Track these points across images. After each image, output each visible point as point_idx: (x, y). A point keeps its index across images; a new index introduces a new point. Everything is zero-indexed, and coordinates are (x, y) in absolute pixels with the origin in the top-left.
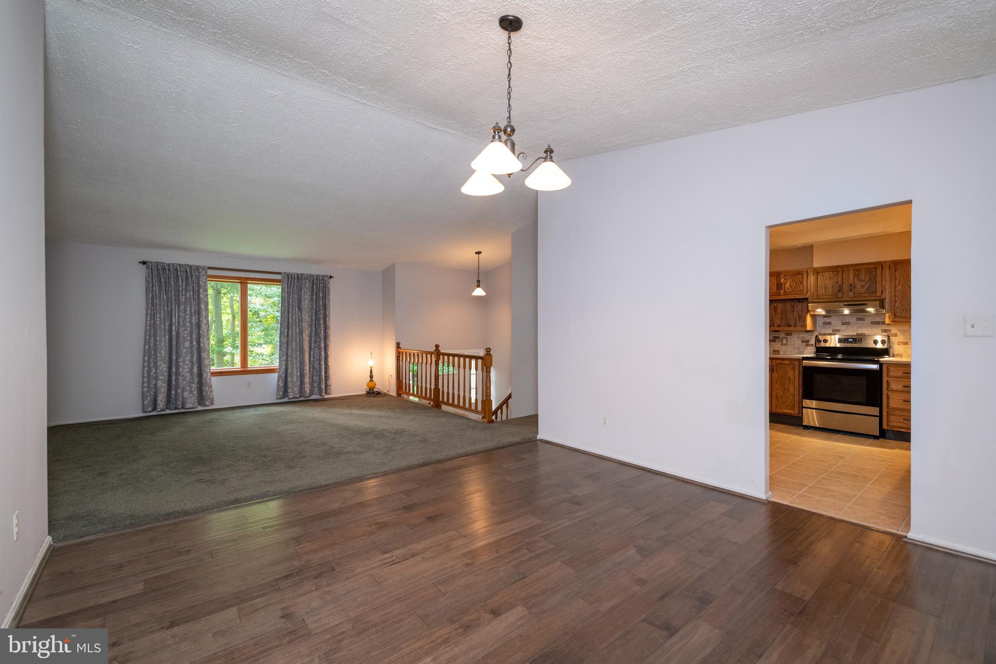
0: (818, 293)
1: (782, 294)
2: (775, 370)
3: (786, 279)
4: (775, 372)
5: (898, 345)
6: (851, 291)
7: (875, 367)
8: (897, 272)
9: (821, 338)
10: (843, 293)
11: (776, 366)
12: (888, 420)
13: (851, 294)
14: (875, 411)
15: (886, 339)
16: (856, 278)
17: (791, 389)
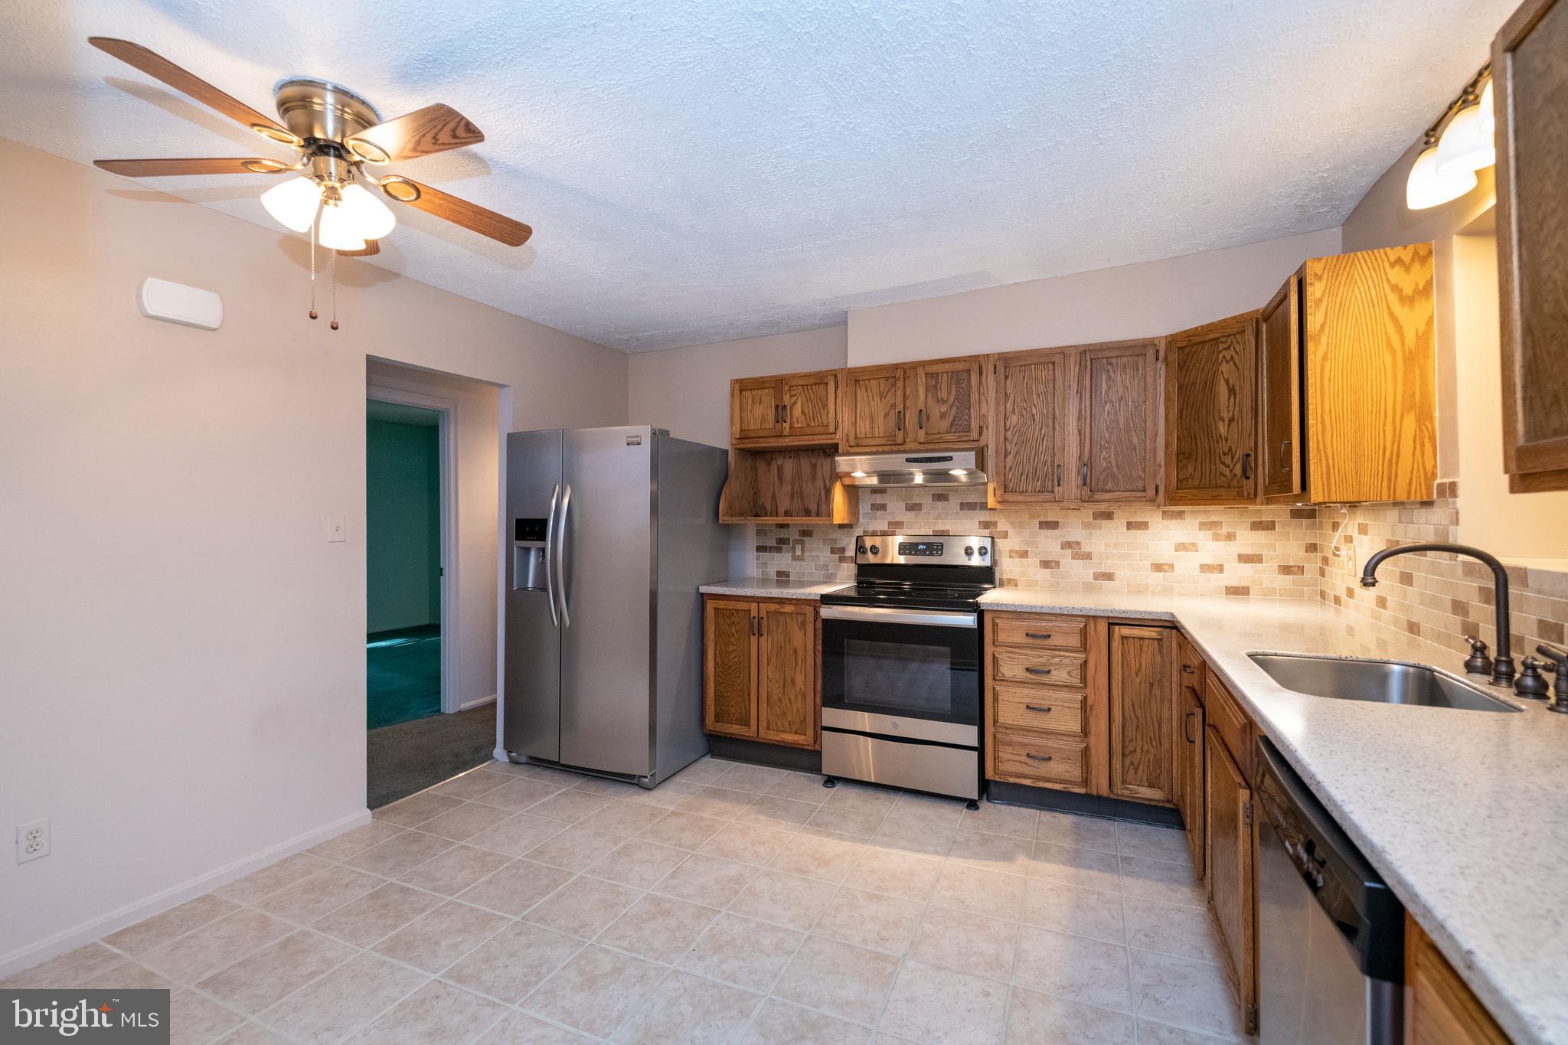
0: (858, 434)
1: (785, 433)
2: (764, 631)
3: (795, 395)
4: (765, 635)
5: (1011, 557)
6: (921, 428)
7: (968, 620)
8: (1008, 382)
9: (869, 542)
10: (906, 434)
11: (768, 617)
12: (996, 758)
13: (921, 434)
14: (967, 734)
15: (987, 543)
16: (930, 395)
17: (799, 679)
